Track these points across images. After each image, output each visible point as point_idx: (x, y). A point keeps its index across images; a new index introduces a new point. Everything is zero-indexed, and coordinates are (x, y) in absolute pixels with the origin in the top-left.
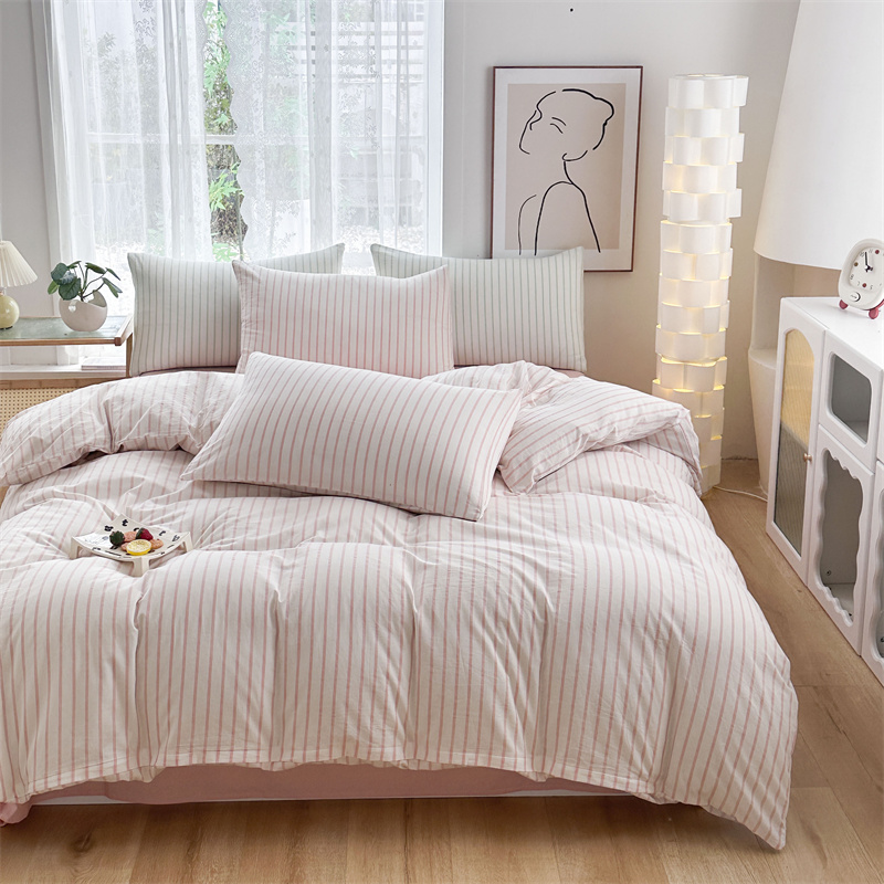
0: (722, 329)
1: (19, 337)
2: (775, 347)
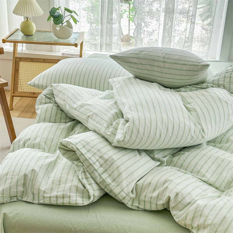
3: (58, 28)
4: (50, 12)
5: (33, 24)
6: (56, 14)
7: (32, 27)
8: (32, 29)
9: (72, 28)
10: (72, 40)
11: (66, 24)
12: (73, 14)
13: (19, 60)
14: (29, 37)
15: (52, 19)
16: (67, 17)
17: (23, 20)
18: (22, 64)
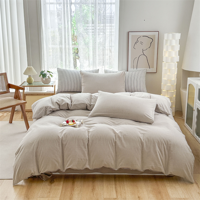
0: (175, 84)
1: (34, 85)
2: (186, 88)
3: (44, 80)
4: (41, 73)
5: (33, 79)
6: (43, 73)
7: (32, 80)
8: (32, 81)
9: (50, 79)
10: (50, 84)
11: (48, 77)
12: (51, 73)
13: (26, 95)
14: (31, 84)
15: (41, 75)
16: (48, 75)
17: (28, 77)
18: (27, 97)
